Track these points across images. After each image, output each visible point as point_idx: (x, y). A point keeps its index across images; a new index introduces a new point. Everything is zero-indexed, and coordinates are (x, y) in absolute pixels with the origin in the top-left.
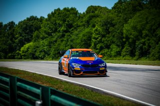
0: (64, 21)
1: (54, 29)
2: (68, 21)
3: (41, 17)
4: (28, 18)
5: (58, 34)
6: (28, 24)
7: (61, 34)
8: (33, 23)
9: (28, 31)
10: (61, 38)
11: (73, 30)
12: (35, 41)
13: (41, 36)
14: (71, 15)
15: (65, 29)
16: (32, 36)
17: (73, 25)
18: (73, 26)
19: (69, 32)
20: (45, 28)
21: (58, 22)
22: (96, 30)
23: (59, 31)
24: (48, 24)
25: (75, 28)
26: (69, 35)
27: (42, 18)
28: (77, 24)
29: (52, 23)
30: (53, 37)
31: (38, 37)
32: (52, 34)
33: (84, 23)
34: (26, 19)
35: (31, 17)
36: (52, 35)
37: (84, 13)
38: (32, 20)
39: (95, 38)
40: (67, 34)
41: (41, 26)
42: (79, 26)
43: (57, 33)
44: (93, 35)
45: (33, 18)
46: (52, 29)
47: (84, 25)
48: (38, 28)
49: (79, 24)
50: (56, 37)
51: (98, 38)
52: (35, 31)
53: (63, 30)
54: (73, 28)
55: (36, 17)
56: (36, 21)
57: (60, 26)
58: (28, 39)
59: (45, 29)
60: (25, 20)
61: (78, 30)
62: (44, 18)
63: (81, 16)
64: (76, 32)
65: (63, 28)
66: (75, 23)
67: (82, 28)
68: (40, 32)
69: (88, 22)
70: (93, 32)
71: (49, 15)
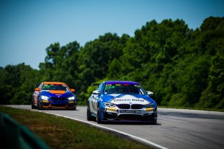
0: (163, 42)
1: (144, 56)
2: (169, 44)
3: (124, 35)
4: (101, 37)
5: (152, 66)
6: (101, 47)
7: (157, 65)
8: (109, 45)
9: (101, 58)
10: (156, 72)
11: (176, 59)
12: (112, 77)
13: (123, 68)
14: (174, 33)
15: (164, 57)
16: (107, 68)
17: (178, 50)
18: (177, 53)
19: (171, 61)
20: (130, 54)
21: (152, 44)
22: (217, 60)
23: (154, 61)
24: (135, 47)
25: (181, 56)
26: (171, 68)
27: (125, 37)
28: (185, 49)
29: (143, 46)
30: (143, 71)
31: (117, 69)
32: (142, 64)
33: (196, 47)
34: (98, 38)
35: (107, 35)
36: (141, 67)
37: (197, 30)
38: (108, 40)
39: (213, 74)
40: (166, 66)
41: (124, 51)
42: (188, 52)
43: (149, 63)
44: (211, 69)
45: (109, 38)
46: (141, 57)
47: (196, 51)
48: (117, 54)
49: (188, 48)
50: (148, 70)
51: (219, 74)
52: (112, 60)
53: (160, 59)
54: (177, 56)
55: (116, 34)
56: (114, 41)
57: (156, 51)
58: (101, 72)
59: (130, 57)
60: (96, 40)
61: (186, 59)
62: (128, 36)
63: (192, 35)
64: (181, 62)
65: (159, 55)
66: (182, 47)
67: (193, 55)
68: (121, 62)
69: (203, 45)
70: (211, 62)
71: (137, 33)
